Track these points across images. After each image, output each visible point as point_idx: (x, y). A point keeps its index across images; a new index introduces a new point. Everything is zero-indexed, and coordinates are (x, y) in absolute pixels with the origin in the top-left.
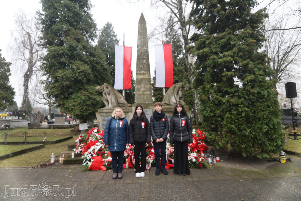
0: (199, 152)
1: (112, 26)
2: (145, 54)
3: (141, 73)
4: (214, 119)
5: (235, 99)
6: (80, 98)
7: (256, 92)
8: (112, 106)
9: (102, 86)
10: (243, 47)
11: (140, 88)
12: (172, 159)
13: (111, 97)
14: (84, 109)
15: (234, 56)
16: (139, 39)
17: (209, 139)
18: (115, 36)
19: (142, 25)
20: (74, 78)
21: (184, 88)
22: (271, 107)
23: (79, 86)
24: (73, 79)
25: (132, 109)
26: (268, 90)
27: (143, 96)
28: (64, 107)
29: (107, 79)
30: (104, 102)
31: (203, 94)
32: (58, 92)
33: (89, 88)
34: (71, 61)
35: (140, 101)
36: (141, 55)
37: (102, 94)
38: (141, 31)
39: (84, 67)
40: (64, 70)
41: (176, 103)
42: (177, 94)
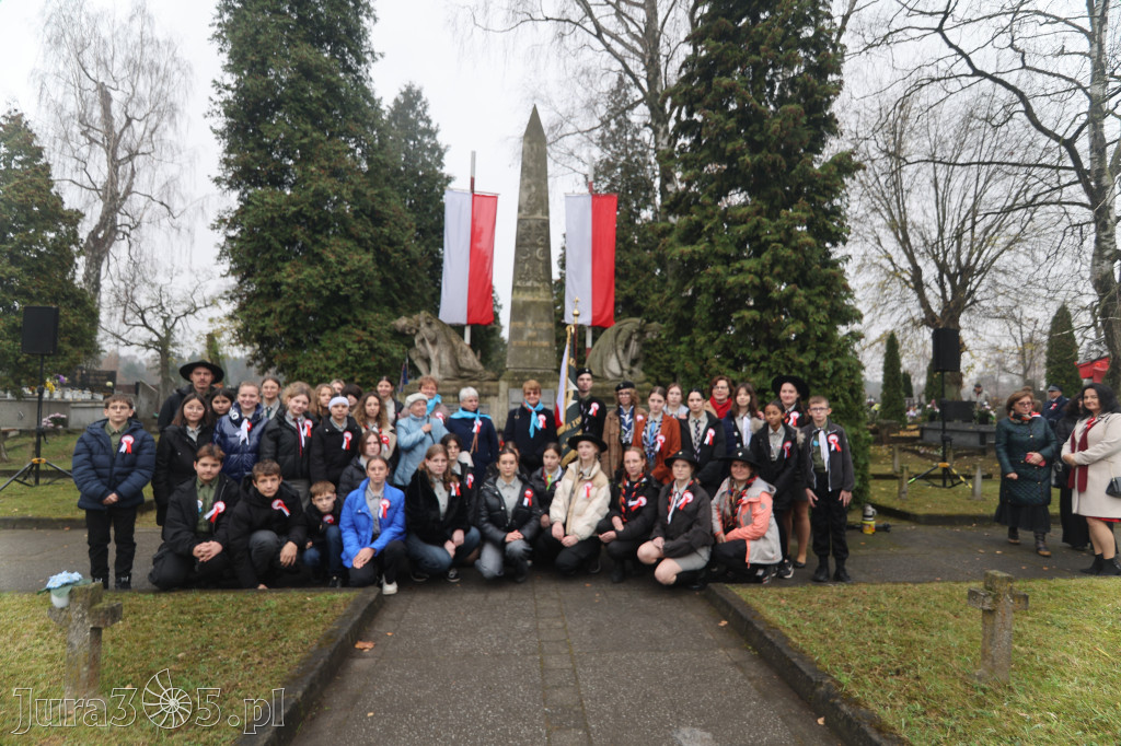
1: (423, 100)
2: (538, 232)
3: (527, 287)
5: (760, 378)
6: (345, 348)
7: (806, 362)
8: (441, 377)
9: (415, 317)
10: (783, 253)
11: (523, 328)
13: (440, 351)
14: (357, 380)
15: (762, 272)
16: (524, 187)
18: (432, 133)
19: (535, 146)
20: (330, 290)
21: (646, 332)
23: (340, 312)
24: (328, 293)
25: (498, 388)
26: (838, 359)
27: (528, 352)
28: (296, 373)
29: (418, 291)
30: (416, 363)
32: (283, 329)
33: (370, 319)
34: (319, 237)
35: (521, 365)
36: (528, 235)
37: (413, 342)
38: (531, 164)
39: (356, 257)
40: (300, 263)
41: (622, 376)
42: (625, 351)
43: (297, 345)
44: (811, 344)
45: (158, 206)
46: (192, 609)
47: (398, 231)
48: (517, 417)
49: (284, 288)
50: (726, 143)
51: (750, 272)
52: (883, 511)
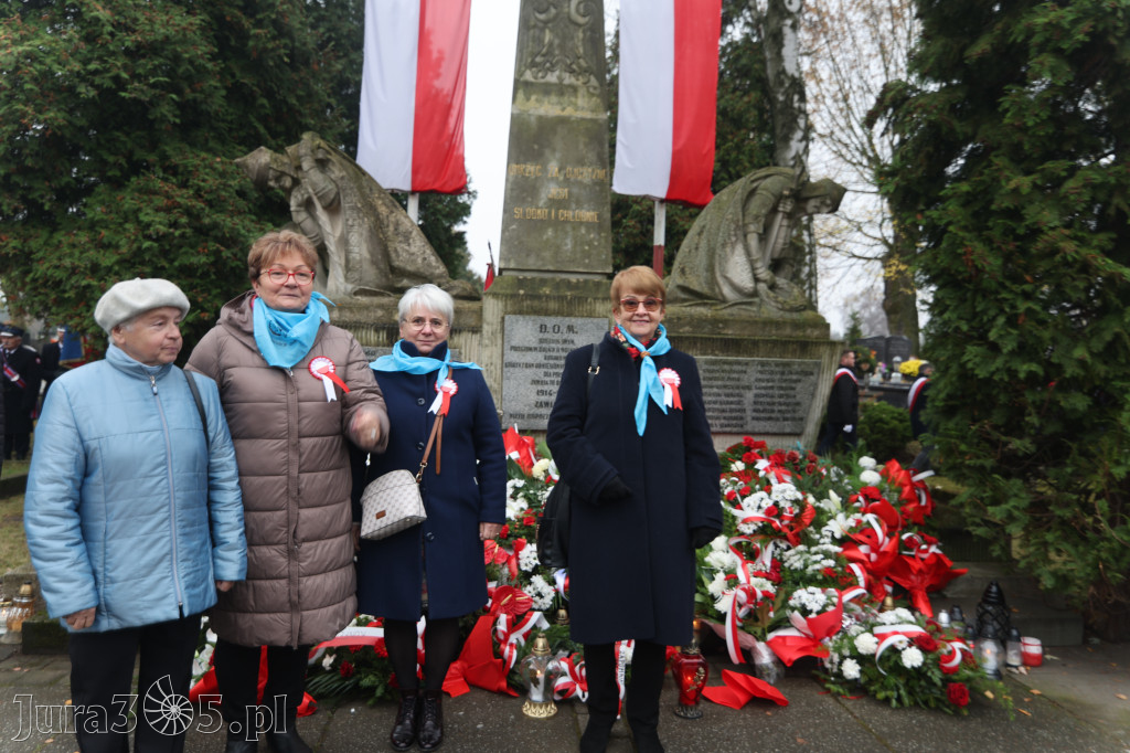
0: (905, 598)
3: (548, 84)
4: (1037, 397)
6: (139, 222)
8: (350, 287)
9: (290, 149)
11: (536, 178)
12: (758, 640)
13: (348, 228)
17: (978, 525)
20: (98, 87)
21: (807, 199)
23: (129, 145)
24: (93, 93)
25: (480, 313)
28: (29, 278)
31: (966, 235)
33: (197, 162)
35: (532, 262)
41: (755, 293)
42: (763, 237)
48: (595, 371)
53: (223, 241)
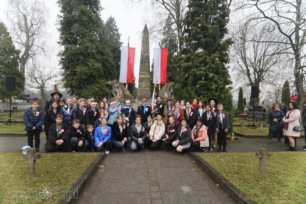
1: (115, 21)
2: (146, 58)
3: (143, 73)
5: (205, 99)
6: (94, 89)
7: (217, 95)
8: (120, 97)
9: (113, 81)
11: (142, 84)
13: (120, 91)
14: (97, 98)
15: (206, 70)
16: (143, 46)
18: (117, 30)
19: (146, 35)
20: (90, 73)
21: (175, 86)
22: (226, 105)
23: (93, 80)
25: (135, 100)
26: (226, 94)
27: (143, 91)
28: (80, 96)
29: (113, 74)
30: (113, 93)
32: (77, 84)
33: (100, 81)
34: (87, 59)
35: (141, 94)
36: (144, 59)
37: (112, 88)
38: (145, 40)
39: (97, 65)
40: (82, 66)
41: (168, 98)
42: (169, 91)
43: (81, 88)
44: (219, 90)
45: (40, 49)
46: (56, 157)
47: (108, 57)
48: (141, 108)
49: (77, 72)
50: (198, 35)
51: (203, 71)
52: (236, 134)
53: (104, 91)
